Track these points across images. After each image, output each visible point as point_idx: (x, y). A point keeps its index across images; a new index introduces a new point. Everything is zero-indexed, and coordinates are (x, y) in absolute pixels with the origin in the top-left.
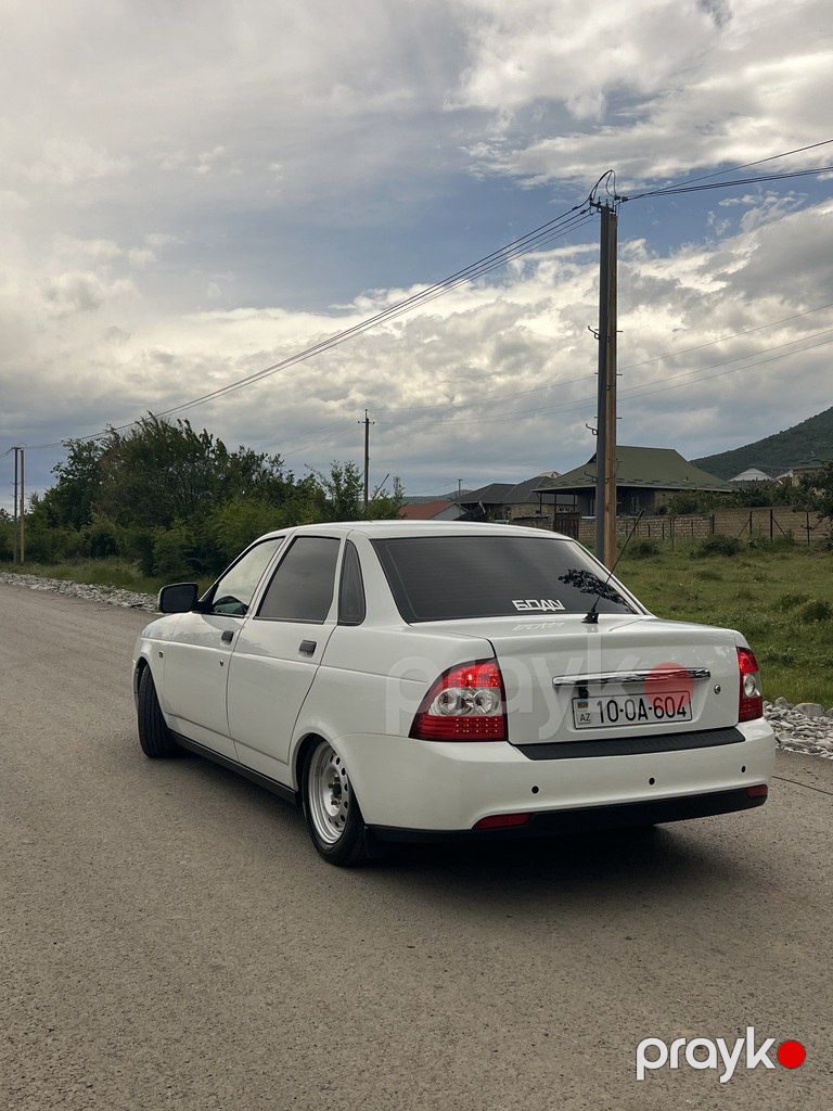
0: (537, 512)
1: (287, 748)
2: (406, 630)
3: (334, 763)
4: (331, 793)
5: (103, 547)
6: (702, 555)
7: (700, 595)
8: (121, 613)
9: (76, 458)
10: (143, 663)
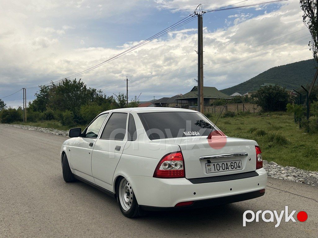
0: (176, 105)
1: (112, 180)
2: (150, 142)
3: (127, 185)
4: (126, 194)
5: (50, 117)
6: (224, 117)
7: (226, 129)
8: (56, 136)
9: (42, 91)
10: (64, 153)
